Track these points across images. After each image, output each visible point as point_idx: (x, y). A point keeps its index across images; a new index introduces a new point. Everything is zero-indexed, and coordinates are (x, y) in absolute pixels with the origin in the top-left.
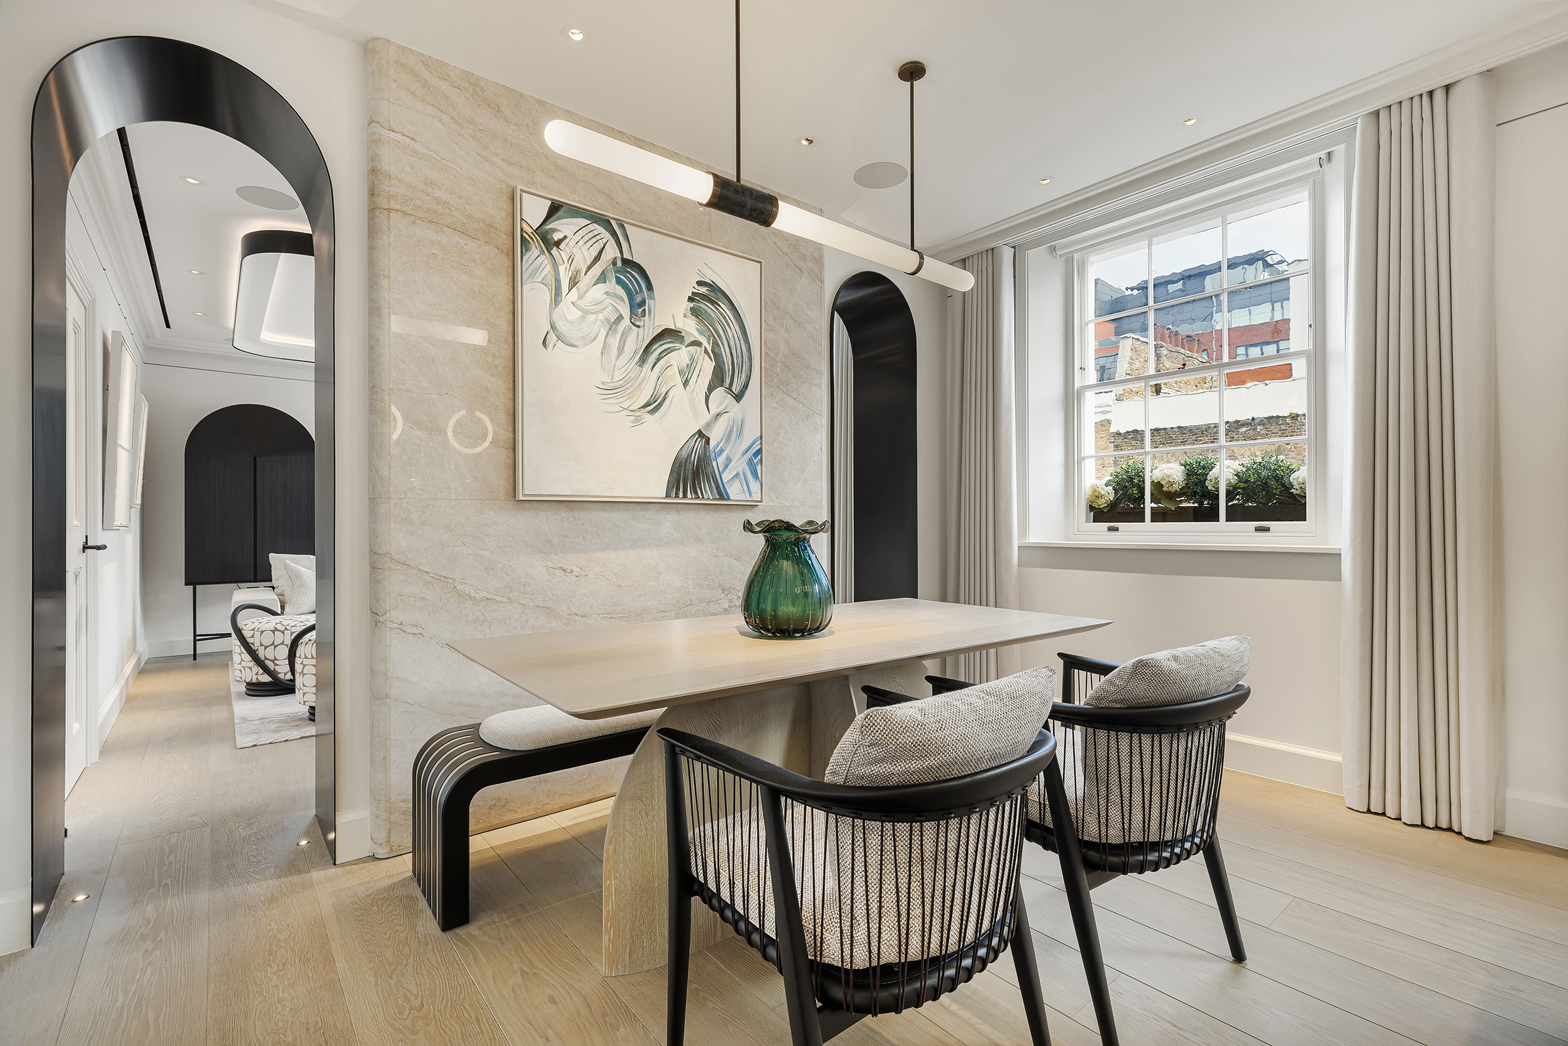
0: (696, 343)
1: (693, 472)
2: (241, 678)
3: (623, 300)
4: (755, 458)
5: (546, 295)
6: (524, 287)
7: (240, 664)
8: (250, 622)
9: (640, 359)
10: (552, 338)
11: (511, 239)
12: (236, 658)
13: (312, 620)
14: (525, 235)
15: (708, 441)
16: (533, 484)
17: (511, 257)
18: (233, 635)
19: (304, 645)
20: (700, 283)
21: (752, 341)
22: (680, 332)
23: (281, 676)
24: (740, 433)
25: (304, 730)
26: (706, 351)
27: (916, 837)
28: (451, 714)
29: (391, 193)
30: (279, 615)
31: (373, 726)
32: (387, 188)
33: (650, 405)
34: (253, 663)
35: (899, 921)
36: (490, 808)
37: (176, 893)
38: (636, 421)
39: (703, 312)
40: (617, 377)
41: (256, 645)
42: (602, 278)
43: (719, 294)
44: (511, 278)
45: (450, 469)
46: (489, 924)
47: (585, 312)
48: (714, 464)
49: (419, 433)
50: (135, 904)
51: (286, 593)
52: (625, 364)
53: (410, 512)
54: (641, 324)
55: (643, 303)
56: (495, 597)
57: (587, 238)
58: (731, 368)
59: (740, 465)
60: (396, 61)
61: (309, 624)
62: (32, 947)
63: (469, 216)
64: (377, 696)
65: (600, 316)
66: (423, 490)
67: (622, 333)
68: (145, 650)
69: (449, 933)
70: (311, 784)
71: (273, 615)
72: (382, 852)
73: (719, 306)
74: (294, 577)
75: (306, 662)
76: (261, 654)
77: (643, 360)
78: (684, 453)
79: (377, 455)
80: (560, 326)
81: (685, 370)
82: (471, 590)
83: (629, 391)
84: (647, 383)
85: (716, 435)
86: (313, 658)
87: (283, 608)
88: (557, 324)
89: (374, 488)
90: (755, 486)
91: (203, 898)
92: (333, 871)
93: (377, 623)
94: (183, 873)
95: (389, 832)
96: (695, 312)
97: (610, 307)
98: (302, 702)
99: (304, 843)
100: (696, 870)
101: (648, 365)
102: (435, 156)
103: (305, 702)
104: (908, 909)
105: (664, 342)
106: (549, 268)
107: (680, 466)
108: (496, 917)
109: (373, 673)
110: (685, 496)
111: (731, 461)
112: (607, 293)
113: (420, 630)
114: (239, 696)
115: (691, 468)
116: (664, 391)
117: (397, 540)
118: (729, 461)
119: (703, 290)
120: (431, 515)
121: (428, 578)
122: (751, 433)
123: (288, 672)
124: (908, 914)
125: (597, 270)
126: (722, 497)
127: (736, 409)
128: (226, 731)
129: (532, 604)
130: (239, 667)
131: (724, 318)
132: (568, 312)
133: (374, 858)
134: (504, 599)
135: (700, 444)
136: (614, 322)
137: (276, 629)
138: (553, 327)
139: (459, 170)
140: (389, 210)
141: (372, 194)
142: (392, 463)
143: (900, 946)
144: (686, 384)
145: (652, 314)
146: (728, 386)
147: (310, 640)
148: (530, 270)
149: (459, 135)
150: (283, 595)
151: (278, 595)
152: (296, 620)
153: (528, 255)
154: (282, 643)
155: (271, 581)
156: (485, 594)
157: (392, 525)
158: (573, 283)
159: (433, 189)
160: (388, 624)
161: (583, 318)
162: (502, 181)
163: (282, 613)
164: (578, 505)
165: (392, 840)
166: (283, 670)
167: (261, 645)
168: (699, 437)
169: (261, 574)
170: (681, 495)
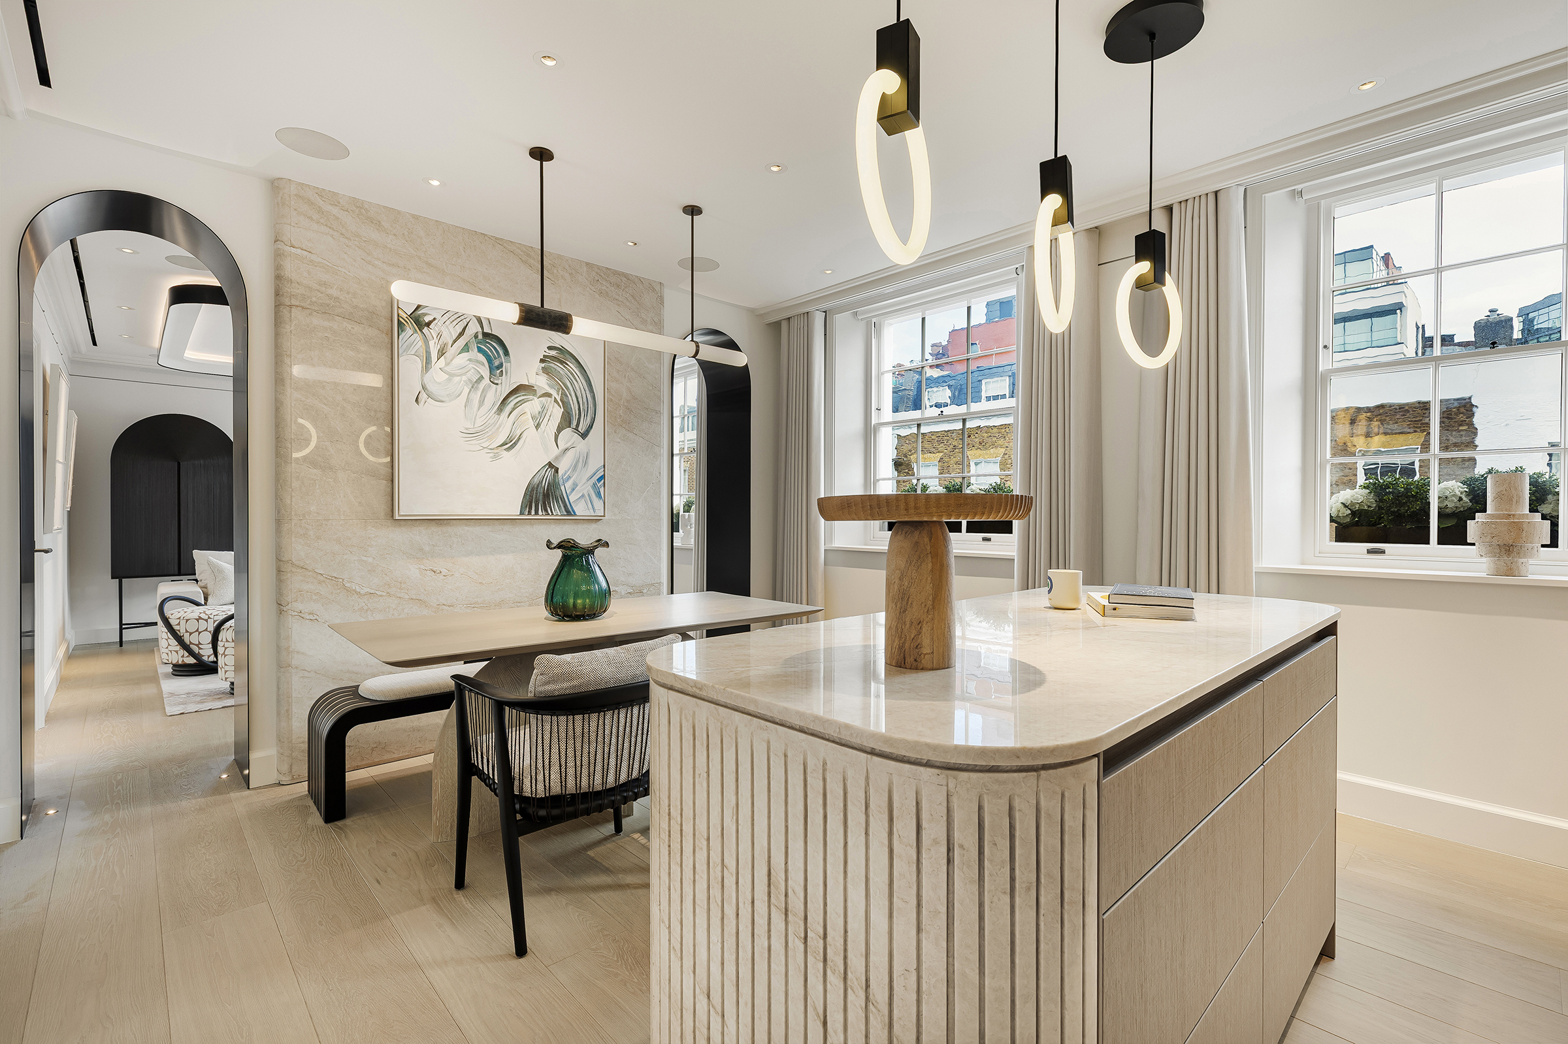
0: (548, 395)
1: (544, 495)
2: (168, 660)
3: (483, 364)
4: (599, 482)
5: (418, 364)
6: (400, 358)
7: (167, 648)
8: (175, 612)
9: (498, 409)
10: (423, 396)
11: (390, 322)
12: (163, 643)
13: (231, 610)
14: (401, 319)
15: (557, 470)
16: (407, 506)
17: (390, 336)
18: (160, 623)
19: (225, 630)
20: (550, 348)
21: (596, 390)
22: (533, 387)
23: (205, 658)
24: (585, 463)
25: (225, 701)
26: (556, 401)
27: (570, 724)
28: (341, 679)
29: (293, 293)
30: (203, 605)
31: (278, 688)
32: (289, 290)
33: (507, 444)
34: (179, 647)
35: (560, 769)
36: (373, 749)
37: (125, 807)
38: (495, 457)
39: (553, 370)
40: (479, 423)
41: (182, 632)
42: (466, 348)
43: (567, 356)
44: (390, 352)
45: (340, 497)
46: (360, 819)
47: (451, 375)
48: (563, 488)
49: (315, 470)
50: (95, 814)
51: (209, 586)
52: (485, 414)
53: (307, 529)
54: (499, 382)
55: (501, 365)
56: (377, 592)
57: (453, 318)
58: (577, 412)
59: (585, 488)
60: (296, 195)
61: (230, 613)
62: (22, 839)
63: (356, 307)
64: (282, 665)
65: (464, 378)
66: (318, 513)
67: (483, 389)
68: (73, 639)
69: (329, 825)
70: (231, 739)
71: (197, 606)
72: (285, 779)
73: (567, 364)
74: (216, 571)
75: (227, 645)
76: (187, 639)
77: (500, 409)
78: (536, 480)
79: (282, 488)
80: (430, 387)
81: (537, 416)
82: (357, 587)
83: (489, 434)
84: (505, 426)
85: (563, 466)
86: (233, 641)
87: (206, 599)
88: (427, 386)
89: (279, 512)
90: (598, 504)
91: (147, 810)
92: (248, 792)
93: (281, 612)
94: (130, 796)
95: (291, 765)
96: (545, 370)
97: (472, 370)
98: (224, 679)
99: (224, 776)
100: (474, 760)
101: (504, 413)
102: (328, 264)
103: (226, 679)
104: (566, 763)
105: (516, 396)
106: (420, 343)
107: (532, 490)
108: (365, 815)
109: (279, 649)
110: (537, 513)
111: (577, 486)
112: (470, 360)
113: (316, 617)
114: (166, 676)
115: (542, 490)
116: (518, 433)
117: (297, 550)
118: (575, 485)
119: (553, 353)
120: (325, 531)
121: (322, 578)
122: (595, 463)
123: (212, 655)
124: (566, 765)
125: (461, 342)
126: (569, 513)
127: (581, 444)
128: (157, 703)
129: (407, 597)
130: (167, 651)
131: (572, 374)
132: (437, 375)
133: (279, 784)
134: (384, 594)
135: (550, 472)
136: (476, 382)
137: (200, 618)
138: (424, 388)
139: (347, 272)
140: (291, 306)
141: (277, 294)
142: (293, 494)
143: (561, 782)
144: (538, 427)
145: (509, 374)
146: (575, 427)
147: (231, 627)
148: (405, 346)
149: (347, 246)
150: (206, 588)
151: (201, 588)
152: (217, 610)
153: (403, 334)
154: (206, 630)
155: (195, 574)
156: (368, 590)
157: (293, 539)
158: (441, 353)
159: (326, 287)
160: (291, 612)
161: (449, 380)
162: (383, 278)
163: (206, 604)
164: (445, 522)
165: (293, 771)
166: (207, 653)
167: (187, 631)
168: (549, 467)
169: (184, 569)
170: (533, 512)
